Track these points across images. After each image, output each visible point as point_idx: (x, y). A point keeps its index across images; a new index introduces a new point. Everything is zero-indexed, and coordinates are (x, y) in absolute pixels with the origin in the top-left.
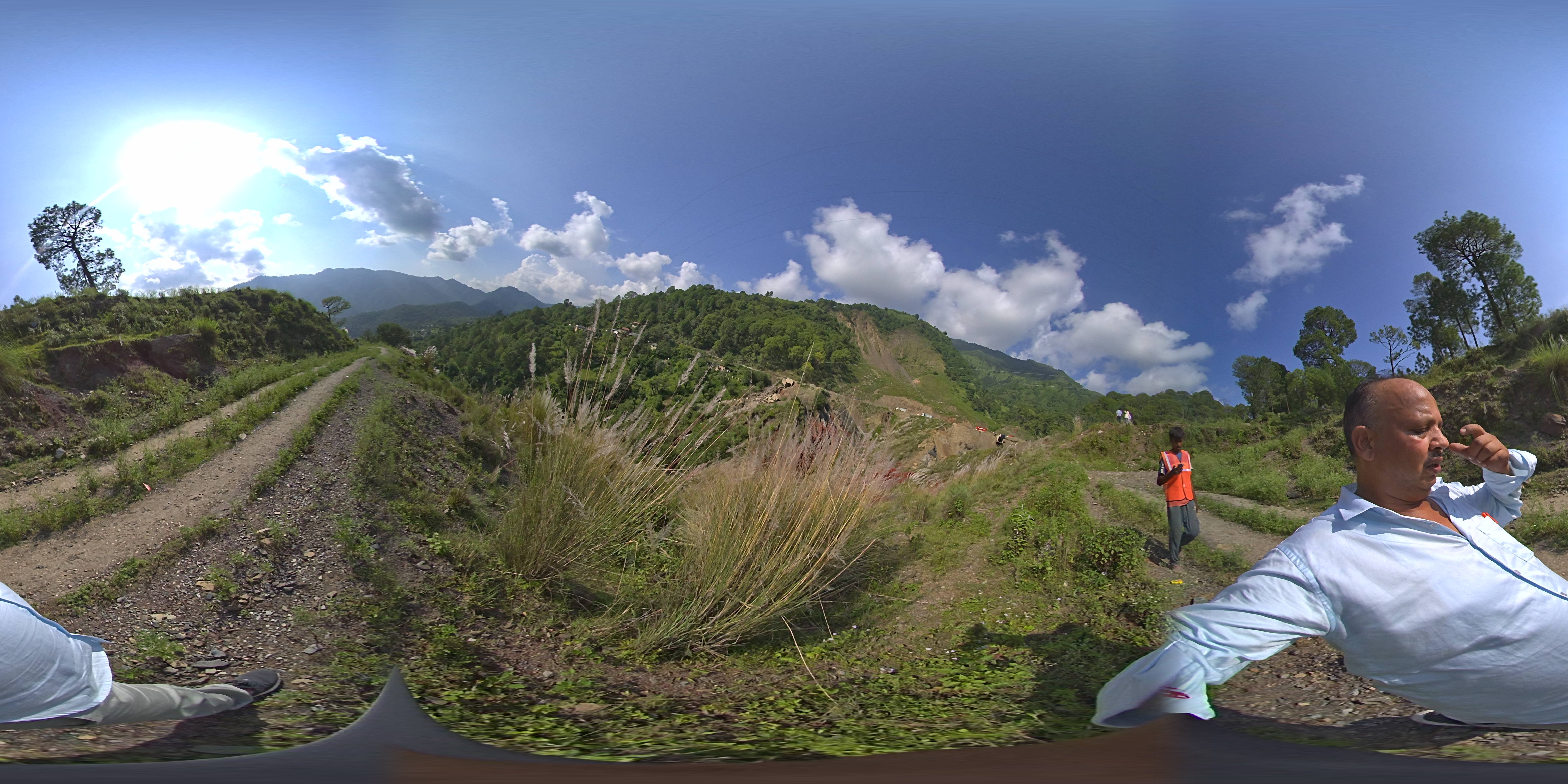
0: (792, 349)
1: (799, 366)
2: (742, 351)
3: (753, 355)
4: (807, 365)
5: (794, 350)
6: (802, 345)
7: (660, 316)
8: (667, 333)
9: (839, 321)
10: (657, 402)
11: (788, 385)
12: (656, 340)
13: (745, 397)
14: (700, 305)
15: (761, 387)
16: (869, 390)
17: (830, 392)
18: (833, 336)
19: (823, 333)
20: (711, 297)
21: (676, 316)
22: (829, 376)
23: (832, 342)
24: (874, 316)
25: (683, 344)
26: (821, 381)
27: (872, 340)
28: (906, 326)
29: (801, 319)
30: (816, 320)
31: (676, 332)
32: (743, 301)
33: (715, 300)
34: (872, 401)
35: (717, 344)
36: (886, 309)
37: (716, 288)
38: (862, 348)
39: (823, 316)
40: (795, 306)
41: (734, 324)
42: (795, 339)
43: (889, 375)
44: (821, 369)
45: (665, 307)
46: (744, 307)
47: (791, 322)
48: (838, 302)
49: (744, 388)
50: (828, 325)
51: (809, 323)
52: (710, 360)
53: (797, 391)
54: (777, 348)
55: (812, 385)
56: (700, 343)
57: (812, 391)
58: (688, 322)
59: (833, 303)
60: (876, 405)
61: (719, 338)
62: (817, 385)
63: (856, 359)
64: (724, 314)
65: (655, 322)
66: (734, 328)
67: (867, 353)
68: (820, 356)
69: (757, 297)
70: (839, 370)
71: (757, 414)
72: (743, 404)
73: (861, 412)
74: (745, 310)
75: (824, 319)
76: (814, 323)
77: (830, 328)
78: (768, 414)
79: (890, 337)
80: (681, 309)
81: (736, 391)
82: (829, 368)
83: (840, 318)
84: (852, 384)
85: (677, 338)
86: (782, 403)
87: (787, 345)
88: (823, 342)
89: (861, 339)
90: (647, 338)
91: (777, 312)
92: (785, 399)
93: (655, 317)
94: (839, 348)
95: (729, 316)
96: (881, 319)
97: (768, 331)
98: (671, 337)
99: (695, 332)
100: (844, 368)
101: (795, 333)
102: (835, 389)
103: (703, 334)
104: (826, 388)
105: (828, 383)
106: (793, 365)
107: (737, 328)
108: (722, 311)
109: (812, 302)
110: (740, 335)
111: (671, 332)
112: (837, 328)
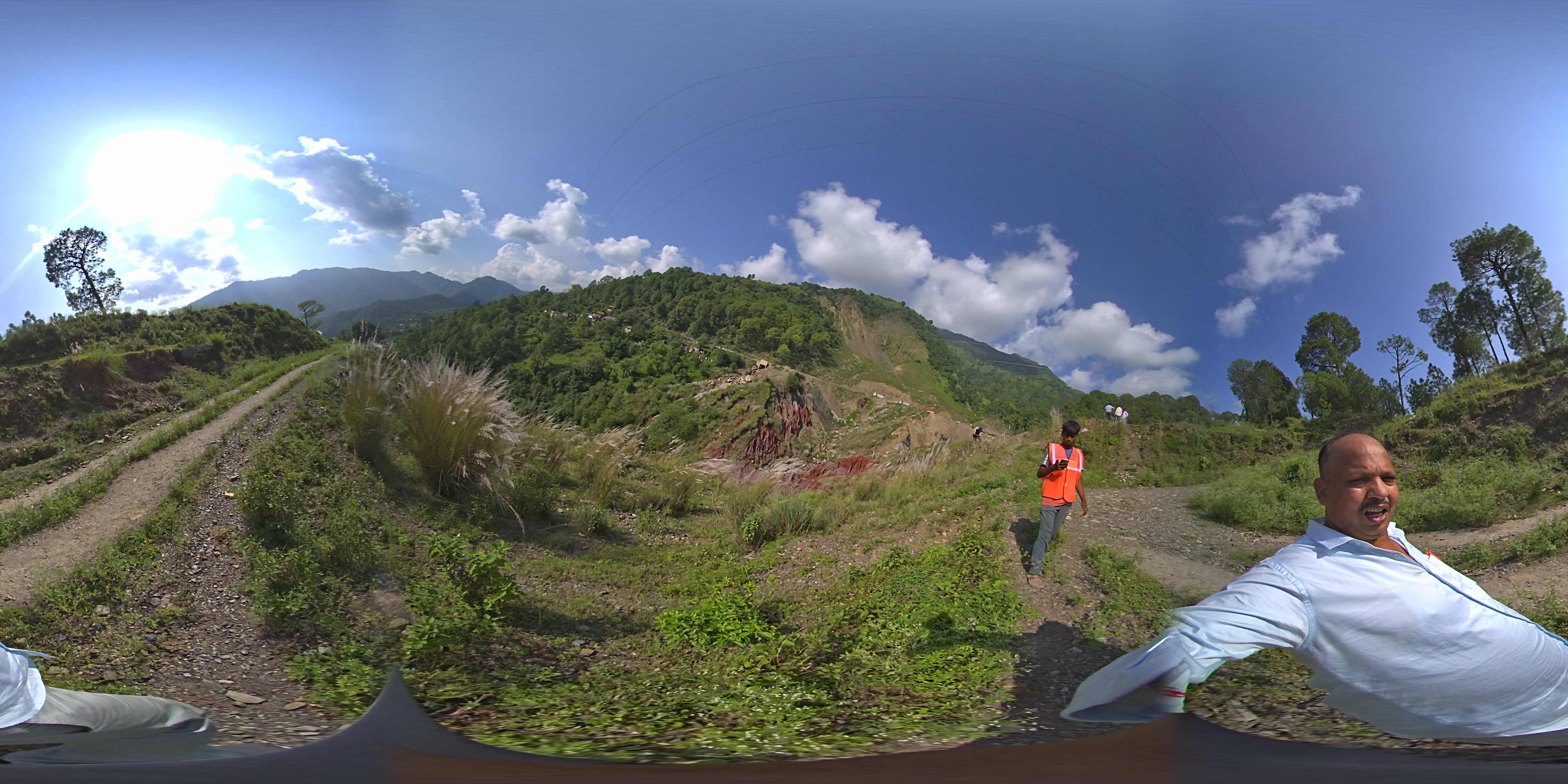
0: (769, 331)
1: (776, 348)
2: (717, 333)
3: (729, 336)
4: (784, 347)
5: (771, 332)
6: (779, 327)
7: (636, 300)
8: (642, 316)
9: (823, 304)
10: (628, 384)
11: (762, 367)
12: (631, 323)
13: (717, 378)
14: (677, 288)
15: (734, 368)
16: (847, 375)
17: (805, 375)
18: (814, 319)
19: (803, 316)
20: (688, 279)
21: (652, 299)
22: (806, 359)
23: (811, 325)
24: (859, 301)
25: (659, 327)
26: (798, 364)
27: (856, 325)
28: (891, 313)
29: (781, 301)
30: (798, 303)
31: (652, 314)
32: (722, 283)
33: (693, 282)
34: (851, 386)
35: (692, 326)
36: (872, 295)
37: (695, 270)
38: (844, 333)
39: (805, 299)
40: (777, 289)
41: (711, 305)
42: (772, 321)
43: (871, 361)
44: (800, 352)
45: (641, 290)
46: (723, 289)
47: (769, 305)
48: (822, 285)
49: (718, 370)
50: (810, 308)
51: (790, 306)
52: (684, 341)
53: (770, 373)
54: (754, 329)
55: (786, 367)
56: (675, 325)
57: (786, 373)
58: (664, 304)
59: (818, 287)
60: (854, 390)
61: (695, 320)
62: (793, 368)
63: (837, 344)
64: (701, 296)
65: (631, 305)
66: (710, 310)
67: (850, 338)
68: (798, 338)
69: (738, 280)
70: (818, 353)
71: (727, 395)
72: (714, 385)
73: (837, 396)
74: (724, 292)
75: (807, 303)
76: (795, 306)
77: (812, 312)
78: (738, 396)
79: (875, 323)
80: (658, 291)
81: (707, 372)
82: (808, 351)
83: (824, 301)
84: (831, 369)
85: (653, 321)
86: (754, 385)
87: (764, 327)
88: (802, 325)
89: (845, 325)
90: (621, 321)
91: (756, 294)
92: (756, 381)
93: (631, 300)
94: (820, 331)
95: (706, 298)
96: (866, 304)
97: (745, 312)
98: (646, 319)
99: (671, 314)
100: (824, 352)
101: (773, 315)
102: (812, 372)
103: (679, 316)
104: (803, 371)
105: (805, 366)
106: (770, 347)
107: (714, 309)
108: (699, 293)
109: (796, 285)
110: (716, 316)
111: (646, 314)
112: (819, 311)
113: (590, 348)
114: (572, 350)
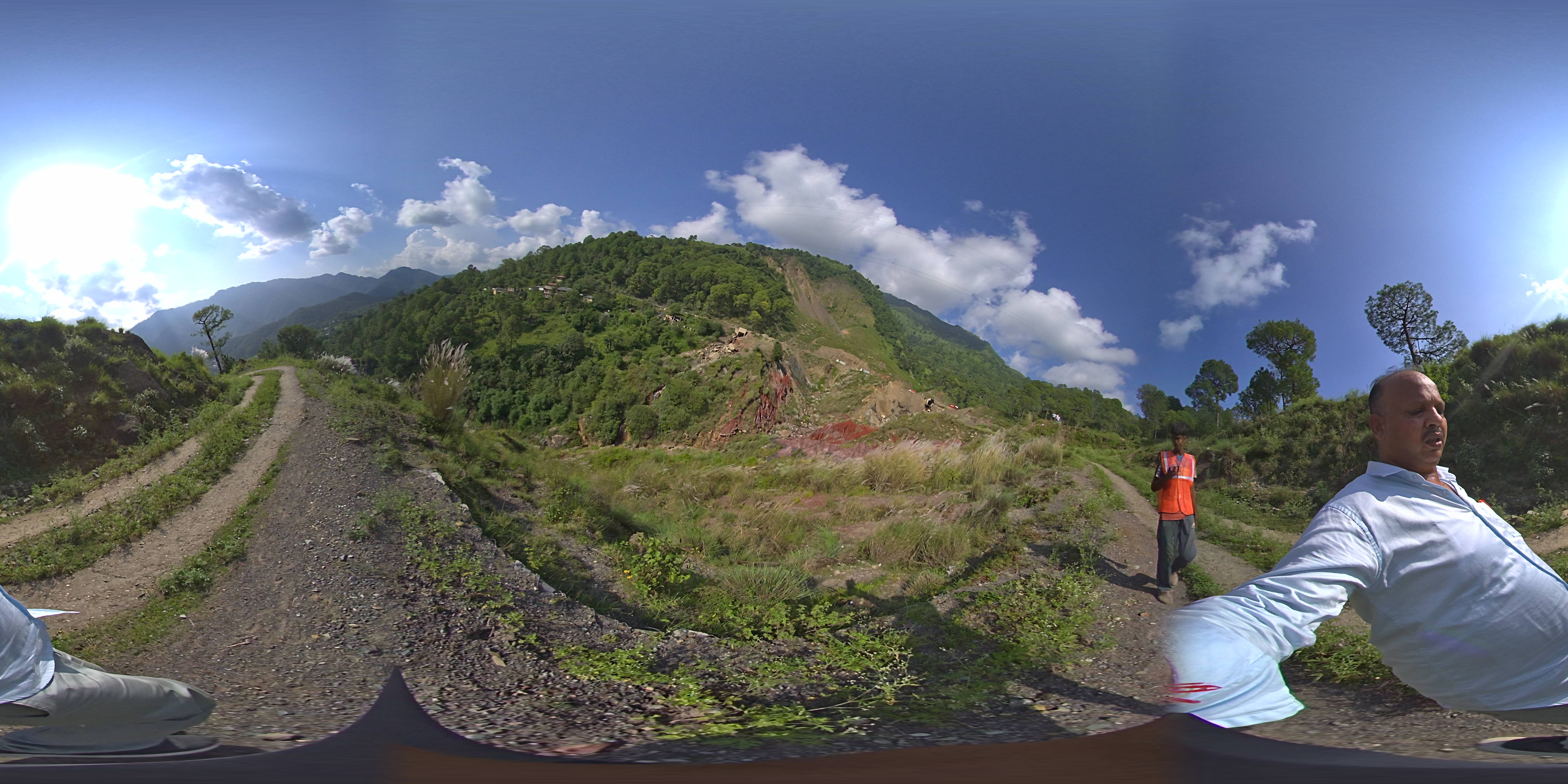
0: (738, 297)
1: (747, 314)
2: (685, 298)
3: (699, 303)
4: (755, 314)
5: (740, 299)
6: (746, 293)
7: (585, 268)
8: (599, 283)
11: (741, 334)
12: (589, 292)
13: (704, 348)
14: (629, 253)
15: (714, 336)
18: (772, 283)
19: (762, 280)
20: (637, 244)
21: (604, 266)
23: (771, 290)
24: (805, 262)
25: (620, 295)
26: (771, 331)
27: (803, 285)
28: (838, 275)
31: (608, 282)
33: (643, 247)
35: (656, 292)
38: (793, 295)
39: (755, 261)
41: (675, 271)
42: (738, 287)
45: (588, 257)
49: (702, 339)
52: (653, 309)
53: (751, 341)
54: (723, 296)
55: (765, 336)
56: (637, 292)
57: (767, 341)
58: (619, 271)
60: (817, 356)
61: (657, 286)
64: (657, 261)
65: (582, 273)
66: (675, 275)
67: (799, 299)
68: (764, 304)
69: (684, 243)
70: (779, 318)
72: (705, 356)
73: (806, 362)
75: (758, 265)
79: (821, 284)
81: (692, 342)
83: (771, 263)
85: (611, 289)
87: (732, 293)
88: (766, 290)
90: (580, 291)
93: (579, 268)
94: (779, 297)
96: (812, 266)
97: (711, 278)
98: (604, 288)
99: (629, 281)
101: (737, 280)
102: (783, 339)
103: (639, 282)
107: (678, 275)
108: (654, 258)
110: (681, 282)
111: (603, 283)
112: (770, 273)
113: (554, 322)
114: (535, 327)
